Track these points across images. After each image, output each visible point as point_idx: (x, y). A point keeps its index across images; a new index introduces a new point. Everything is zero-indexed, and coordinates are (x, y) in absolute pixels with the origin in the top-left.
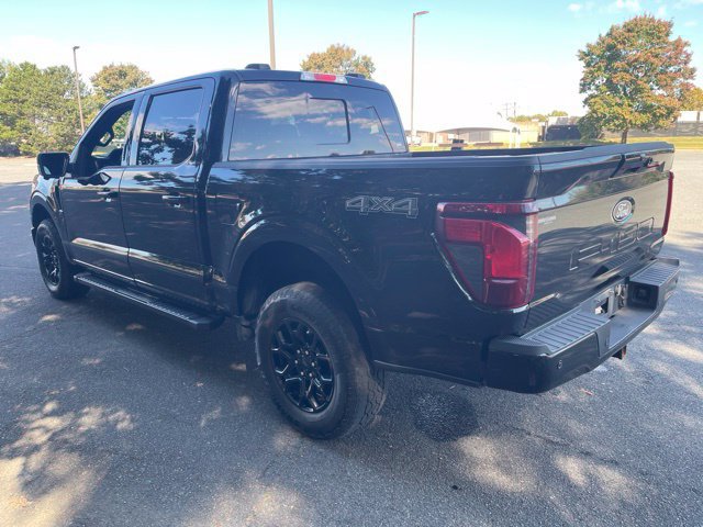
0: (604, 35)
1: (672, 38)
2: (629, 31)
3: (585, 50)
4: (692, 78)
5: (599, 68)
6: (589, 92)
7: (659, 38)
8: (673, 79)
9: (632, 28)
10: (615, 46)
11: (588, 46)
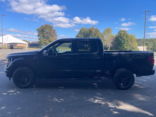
0: (41, 27)
1: (53, 29)
2: (46, 27)
3: (38, 29)
4: (57, 36)
5: (41, 33)
6: (39, 37)
7: (51, 29)
8: (54, 36)
9: (46, 26)
10: (44, 29)
11: (38, 28)
